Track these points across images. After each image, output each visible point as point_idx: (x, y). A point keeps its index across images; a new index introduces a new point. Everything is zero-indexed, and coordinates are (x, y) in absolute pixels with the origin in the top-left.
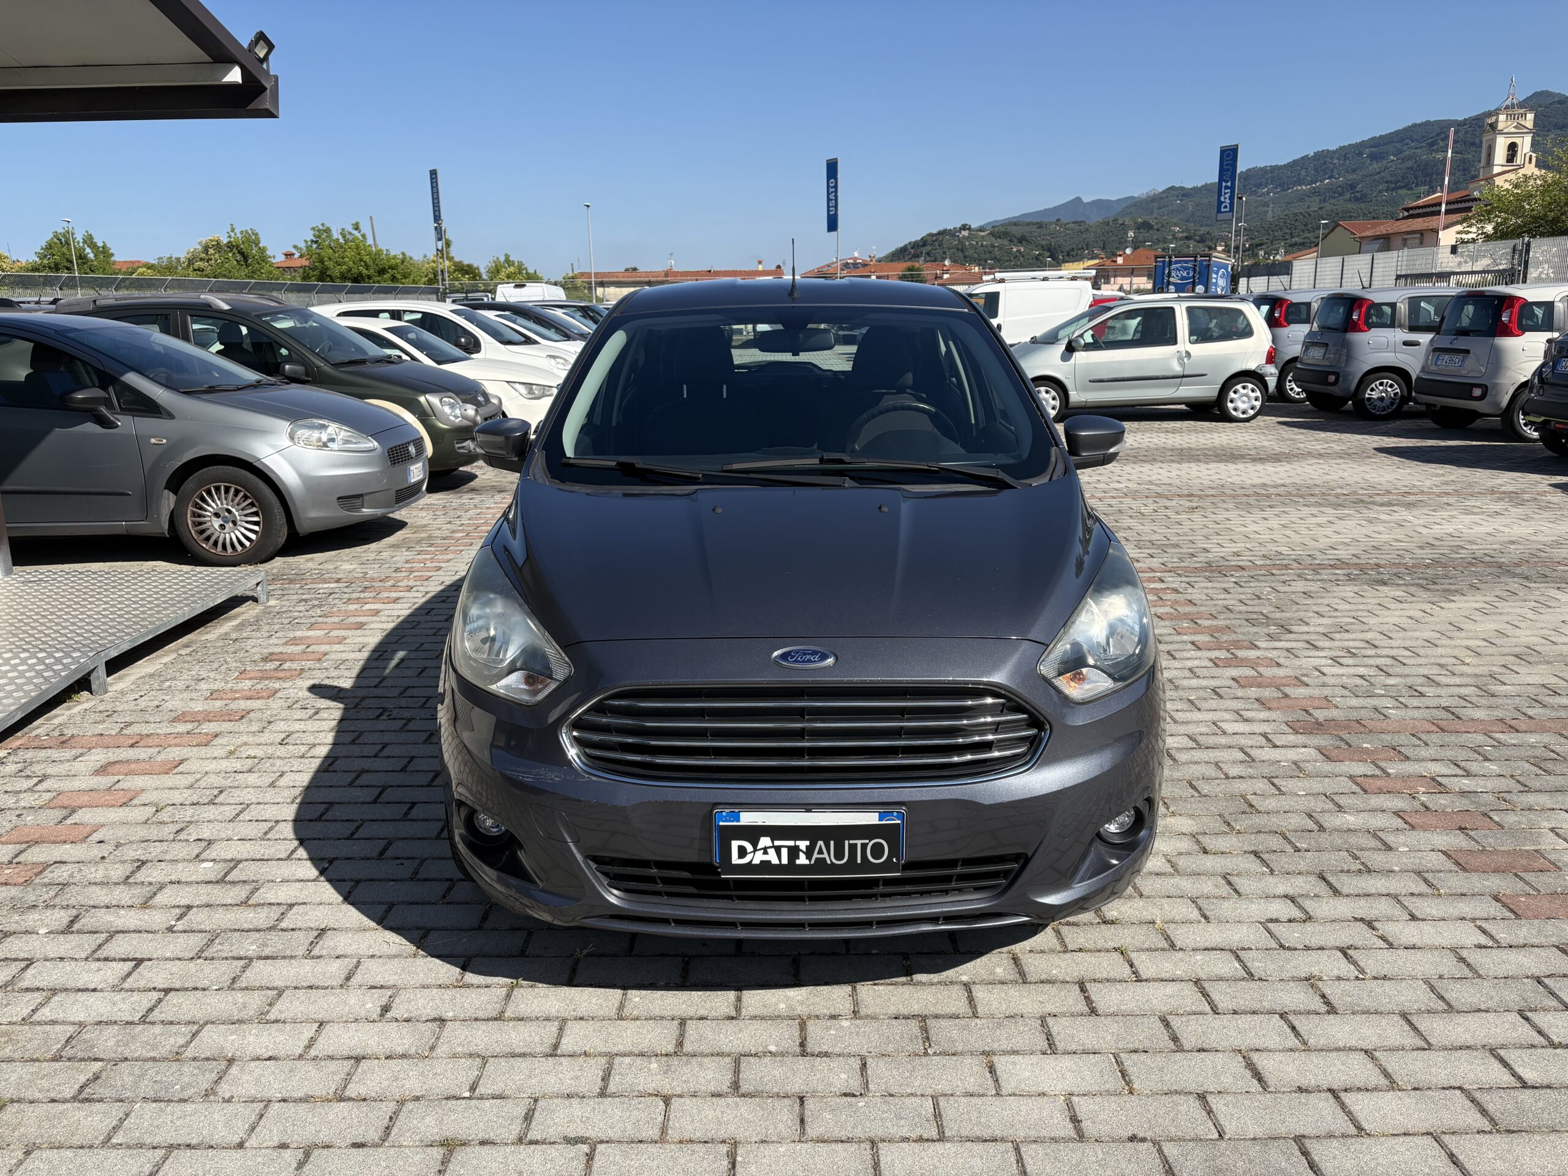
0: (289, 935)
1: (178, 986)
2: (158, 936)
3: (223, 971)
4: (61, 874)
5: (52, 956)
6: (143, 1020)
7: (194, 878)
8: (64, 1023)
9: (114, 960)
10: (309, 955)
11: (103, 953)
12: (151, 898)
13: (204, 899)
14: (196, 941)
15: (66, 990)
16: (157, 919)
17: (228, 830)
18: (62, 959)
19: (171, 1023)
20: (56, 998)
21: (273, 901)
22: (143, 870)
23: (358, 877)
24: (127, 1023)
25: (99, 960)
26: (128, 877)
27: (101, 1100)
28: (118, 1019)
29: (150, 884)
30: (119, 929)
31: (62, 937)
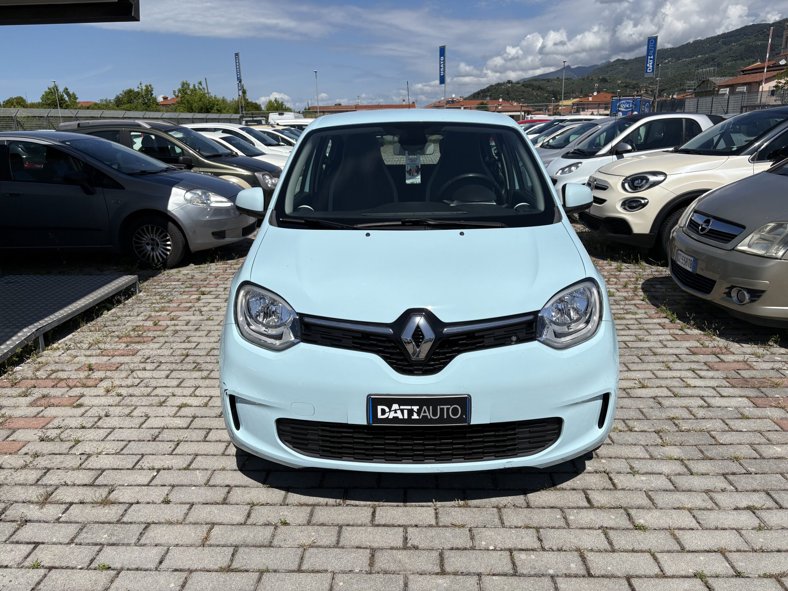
0: (128, 527)
2: (50, 525)
3: (85, 555)
12: (50, 496)
13: (80, 498)
14: (72, 529)
16: (51, 512)
17: (101, 447)
21: (121, 500)
22: (48, 475)
23: (174, 483)
26: (38, 480)
29: (51, 485)
30: (28, 519)
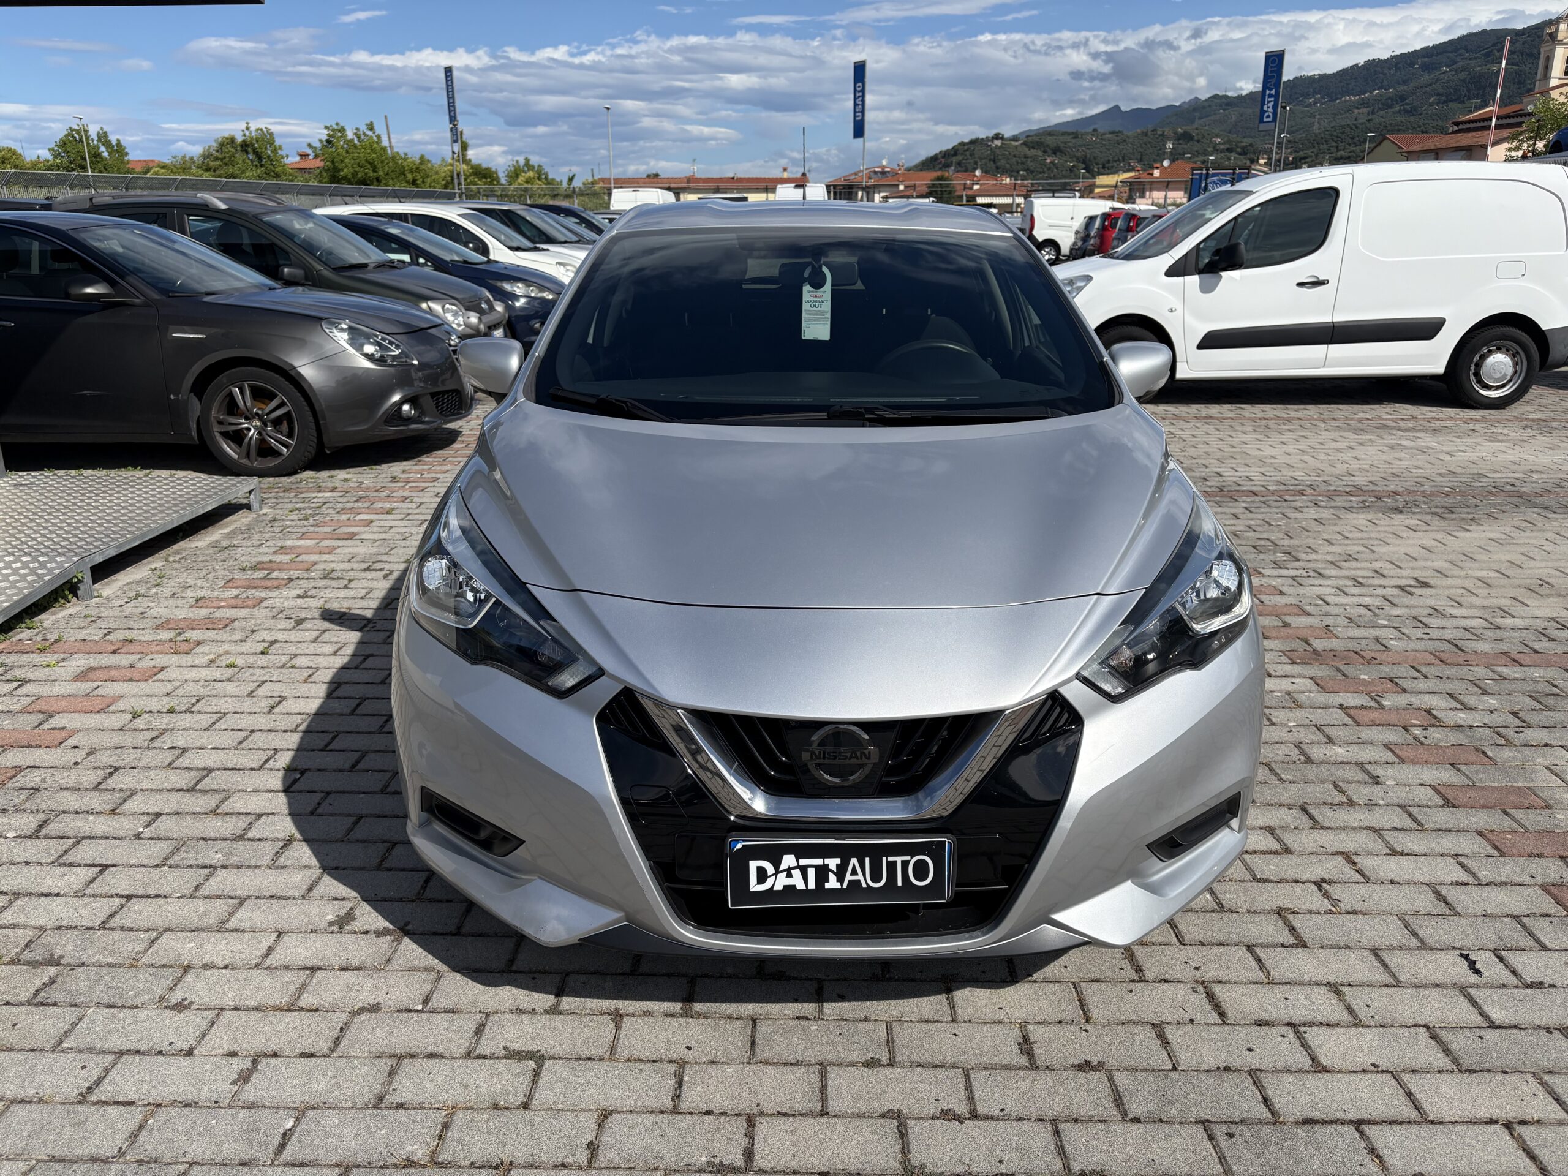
0: (254, 844)
1: (140, 893)
2: (124, 843)
3: (185, 880)
4: (32, 779)
5: (18, 860)
6: (103, 926)
7: (165, 786)
8: (25, 927)
9: (79, 865)
10: (273, 866)
11: (68, 859)
12: (121, 804)
13: (172, 807)
14: (164, 848)
15: (30, 894)
16: (125, 825)
17: (204, 739)
18: (27, 863)
19: (131, 929)
20: (19, 902)
21: (242, 810)
22: (115, 777)
23: (329, 789)
24: (87, 929)
25: (65, 864)
26: (100, 783)
27: (55, 1005)
28: (79, 924)
29: (122, 790)
30: (87, 834)
31: (29, 841)
